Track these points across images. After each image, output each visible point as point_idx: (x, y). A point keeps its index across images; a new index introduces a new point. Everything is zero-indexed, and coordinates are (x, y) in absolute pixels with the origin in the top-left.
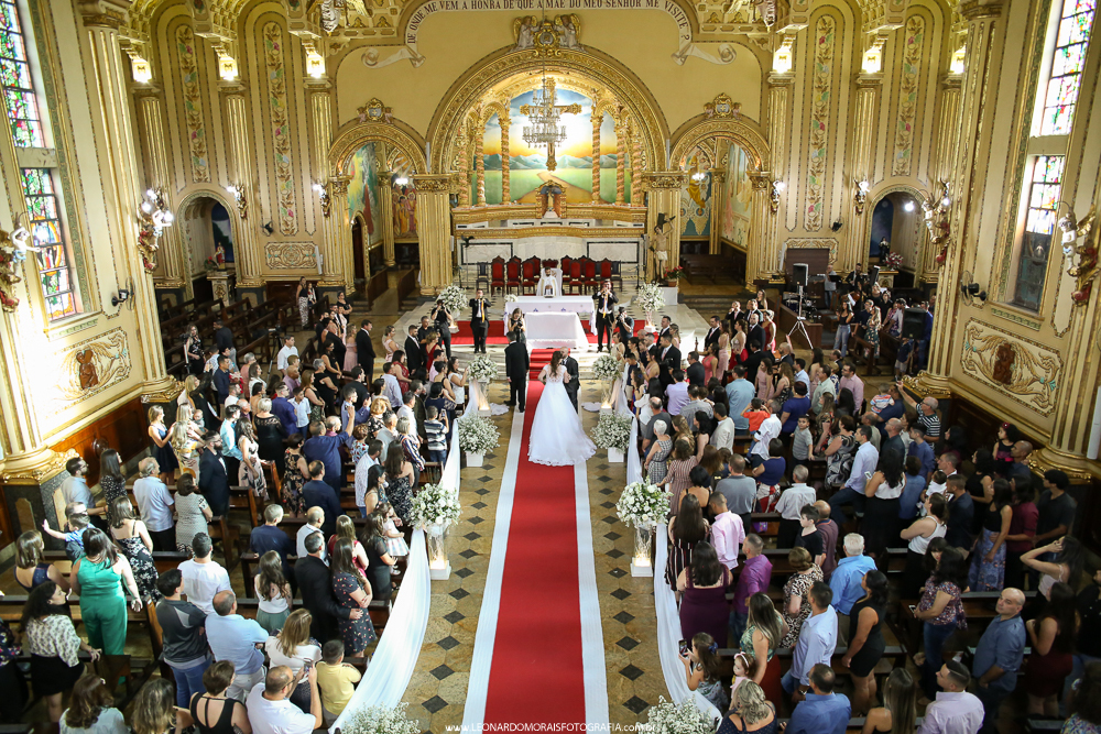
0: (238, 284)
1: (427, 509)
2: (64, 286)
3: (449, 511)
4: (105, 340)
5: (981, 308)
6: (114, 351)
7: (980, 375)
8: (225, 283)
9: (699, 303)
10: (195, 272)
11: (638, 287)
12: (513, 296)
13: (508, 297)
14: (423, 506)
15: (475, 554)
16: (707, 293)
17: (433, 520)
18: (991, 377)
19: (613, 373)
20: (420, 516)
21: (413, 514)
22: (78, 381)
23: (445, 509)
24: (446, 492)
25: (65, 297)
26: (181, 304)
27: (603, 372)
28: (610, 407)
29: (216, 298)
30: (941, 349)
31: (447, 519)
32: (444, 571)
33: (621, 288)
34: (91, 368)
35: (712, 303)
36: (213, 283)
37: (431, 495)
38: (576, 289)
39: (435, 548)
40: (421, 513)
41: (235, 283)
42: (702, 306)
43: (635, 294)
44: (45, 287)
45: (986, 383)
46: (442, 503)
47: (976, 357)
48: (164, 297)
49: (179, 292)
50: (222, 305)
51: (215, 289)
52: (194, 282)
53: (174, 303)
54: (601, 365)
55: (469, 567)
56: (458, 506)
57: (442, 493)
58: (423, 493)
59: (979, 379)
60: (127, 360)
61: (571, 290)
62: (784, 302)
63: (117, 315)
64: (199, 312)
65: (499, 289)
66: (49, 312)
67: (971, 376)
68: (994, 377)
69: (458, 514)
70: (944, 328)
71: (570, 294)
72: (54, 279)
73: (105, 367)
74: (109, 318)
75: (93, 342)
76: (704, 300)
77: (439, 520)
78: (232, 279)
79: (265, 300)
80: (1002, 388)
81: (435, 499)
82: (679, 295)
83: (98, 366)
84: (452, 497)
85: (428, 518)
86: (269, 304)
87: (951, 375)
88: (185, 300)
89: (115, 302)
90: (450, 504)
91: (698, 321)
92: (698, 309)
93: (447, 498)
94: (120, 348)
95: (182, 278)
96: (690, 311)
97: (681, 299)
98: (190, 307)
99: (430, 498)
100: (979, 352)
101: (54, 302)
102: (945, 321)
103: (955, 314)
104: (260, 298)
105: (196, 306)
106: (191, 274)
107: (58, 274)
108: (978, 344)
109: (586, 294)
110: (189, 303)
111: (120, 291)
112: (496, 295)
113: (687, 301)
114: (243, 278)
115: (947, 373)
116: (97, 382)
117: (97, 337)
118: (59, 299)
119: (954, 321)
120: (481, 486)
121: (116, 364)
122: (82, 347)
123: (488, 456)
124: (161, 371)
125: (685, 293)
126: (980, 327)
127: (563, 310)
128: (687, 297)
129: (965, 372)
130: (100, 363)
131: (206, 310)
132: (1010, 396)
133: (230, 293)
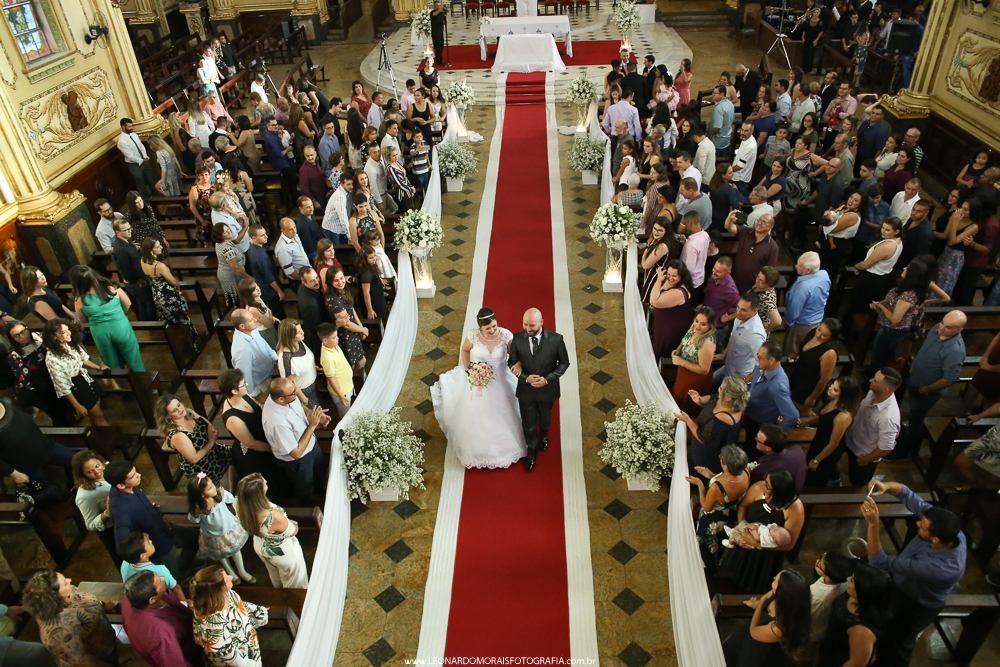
0: (212, 17)
1: (410, 233)
2: (32, 25)
3: (431, 234)
4: (85, 80)
5: (981, 16)
6: (97, 92)
7: (965, 92)
8: (198, 15)
9: (677, 21)
10: (167, 5)
11: (615, 5)
12: (487, 18)
13: (482, 19)
14: (407, 231)
15: (457, 274)
16: (686, 10)
17: (417, 244)
18: (976, 94)
19: (588, 95)
20: (405, 240)
21: (397, 238)
22: (69, 123)
23: (427, 233)
24: (428, 217)
25: (36, 35)
26: (159, 41)
27: (578, 94)
28: (585, 130)
29: (192, 32)
30: (927, 65)
31: (430, 243)
32: (430, 290)
33: (597, 6)
34: (79, 110)
35: (690, 20)
36: (187, 16)
37: (414, 220)
38: (551, 8)
39: (420, 269)
40: (405, 238)
41: (208, 15)
42: (680, 24)
43: (611, 12)
44: (12, 25)
45: (970, 101)
46: (424, 226)
47: (964, 72)
48: (141, 33)
49: (154, 27)
50: (199, 40)
51: (189, 22)
52: (168, 16)
53: (151, 39)
54: (576, 87)
55: (453, 286)
56: (440, 230)
57: (424, 217)
58: (406, 218)
59: (962, 97)
60: (112, 100)
61: (546, 10)
62: (765, 18)
63: (94, 53)
64: (178, 48)
65: (474, 11)
66: (23, 52)
67: (955, 93)
68: (980, 94)
69: (440, 237)
70: (934, 42)
71: (546, 15)
72: (19, 14)
73: (92, 108)
74: (86, 57)
75: (75, 83)
76: (682, 17)
77: (422, 243)
78: (205, 12)
79: (241, 32)
80: (986, 106)
81: (418, 224)
82: (657, 12)
83: (85, 107)
84: (433, 221)
85: (413, 242)
86: (245, 36)
87: (933, 93)
88: (162, 36)
89: (88, 40)
90: (432, 228)
91: (675, 41)
92: (674, 27)
93: (429, 223)
94: (103, 88)
95: (155, 12)
96: (667, 30)
97: (659, 17)
98: (168, 43)
99: (412, 223)
100: (968, 68)
101: (27, 42)
102: (937, 33)
103: (949, 24)
104: (236, 32)
105: (173, 42)
106: (163, 7)
107: (23, 10)
108: (969, 58)
109: (561, 14)
110: (166, 38)
111: (91, 28)
112: (471, 17)
113: (664, 18)
114: (216, 9)
115: (930, 90)
116: (87, 124)
117: (78, 78)
118: (30, 39)
119: (947, 32)
120: (461, 210)
121: (102, 104)
122: (65, 89)
123: (467, 181)
124: (147, 110)
125: (663, 10)
126: (975, 38)
127: (539, 31)
128: (665, 15)
129: (949, 90)
130: (87, 105)
131: (184, 46)
132: (993, 114)
133: (205, 26)
